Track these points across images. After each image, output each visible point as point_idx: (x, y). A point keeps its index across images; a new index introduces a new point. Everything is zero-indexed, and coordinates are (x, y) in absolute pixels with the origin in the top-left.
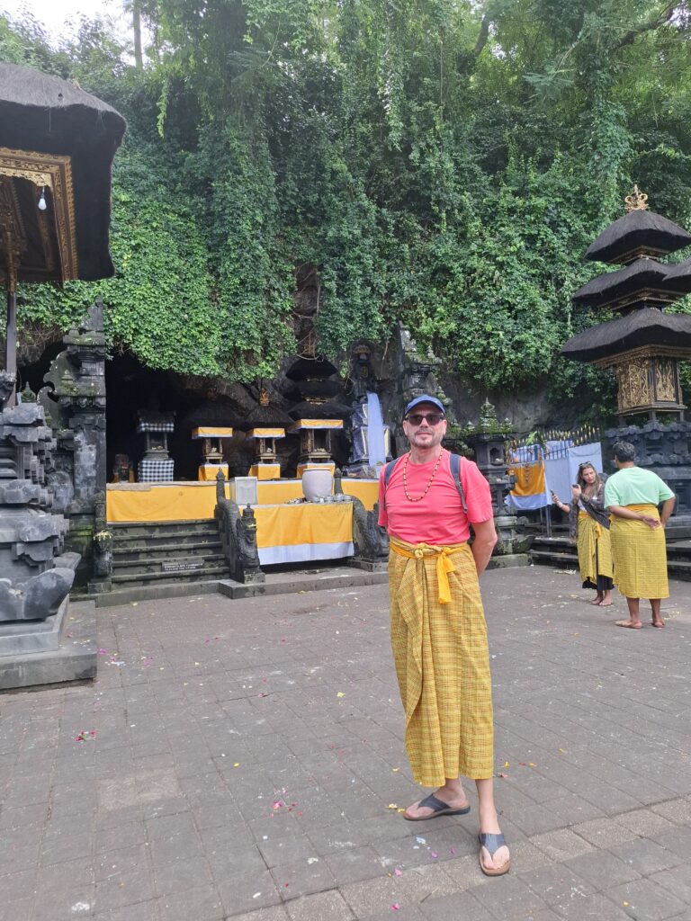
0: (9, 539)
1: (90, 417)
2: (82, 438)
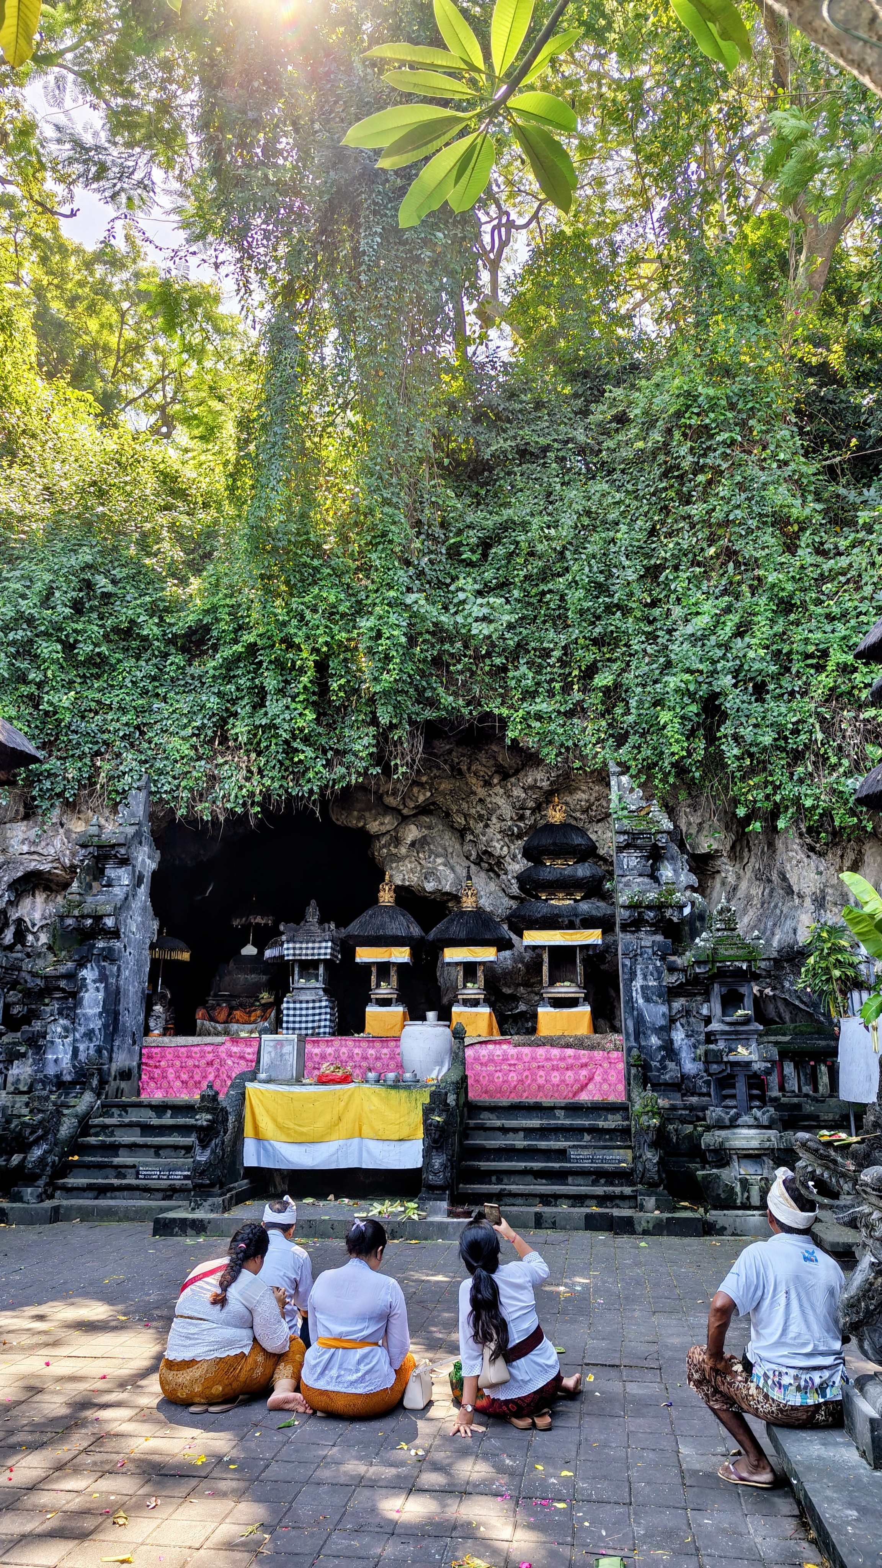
1: (101, 944)
2: (89, 974)
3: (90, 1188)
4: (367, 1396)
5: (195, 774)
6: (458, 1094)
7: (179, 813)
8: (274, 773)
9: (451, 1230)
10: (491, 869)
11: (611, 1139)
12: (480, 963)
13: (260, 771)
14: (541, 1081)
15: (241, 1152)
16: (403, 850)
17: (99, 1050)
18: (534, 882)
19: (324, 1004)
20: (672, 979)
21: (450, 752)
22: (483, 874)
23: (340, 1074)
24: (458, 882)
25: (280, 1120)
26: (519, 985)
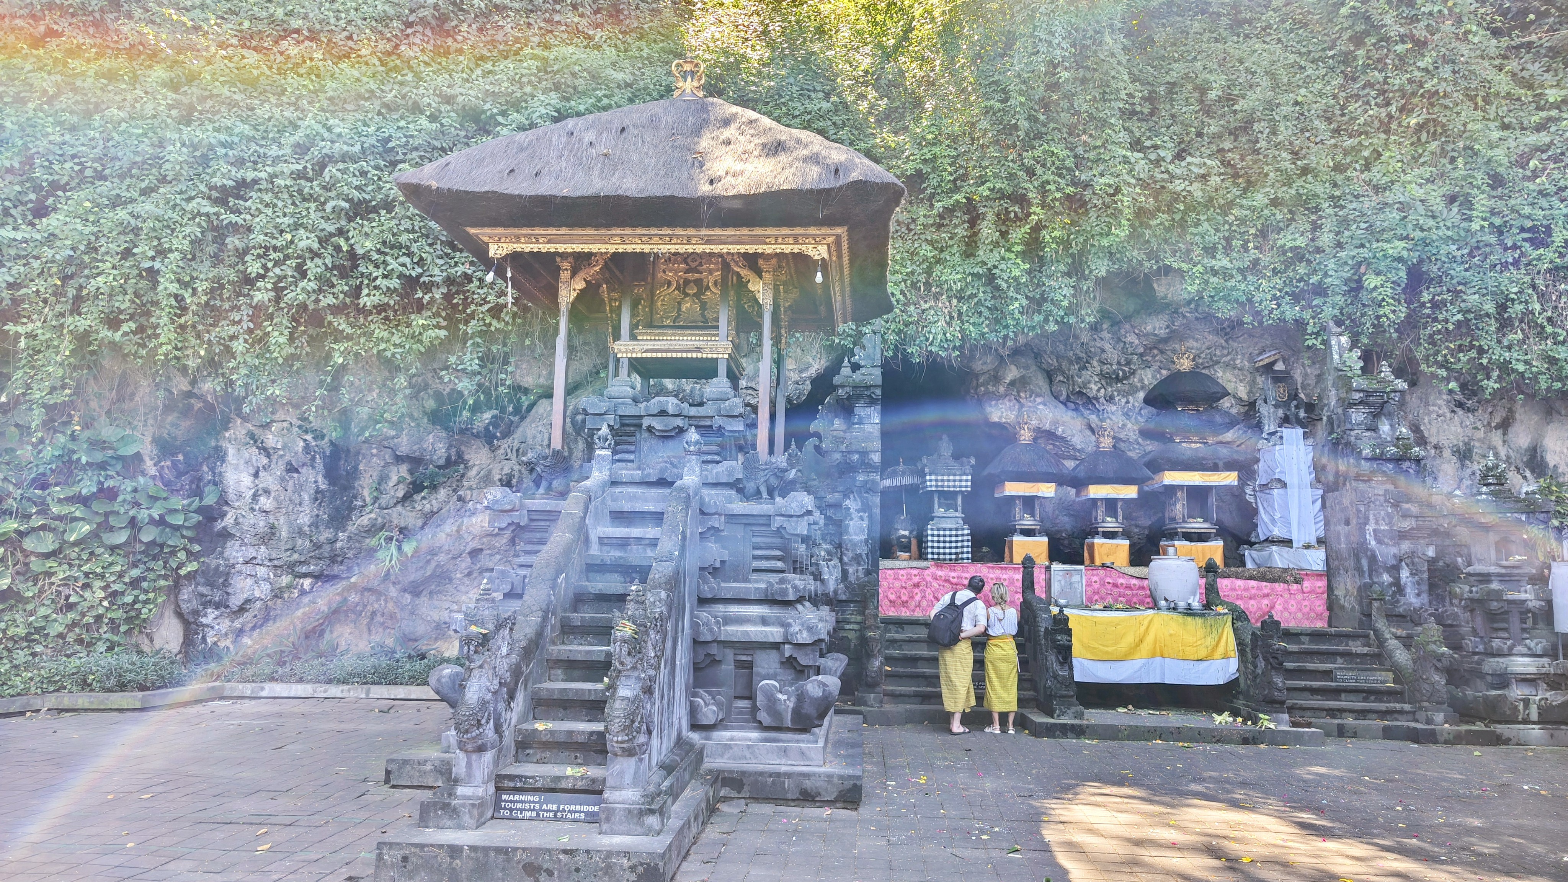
0: (779, 639)
1: (861, 478)
2: (852, 504)
3: (917, 695)
5: (904, 318)
7: (887, 354)
8: (975, 320)
9: (1304, 738)
11: (1364, 663)
12: (1119, 499)
13: (960, 317)
16: (1002, 389)
19: (964, 532)
20: (1407, 524)
24: (1056, 421)
25: (1085, 640)
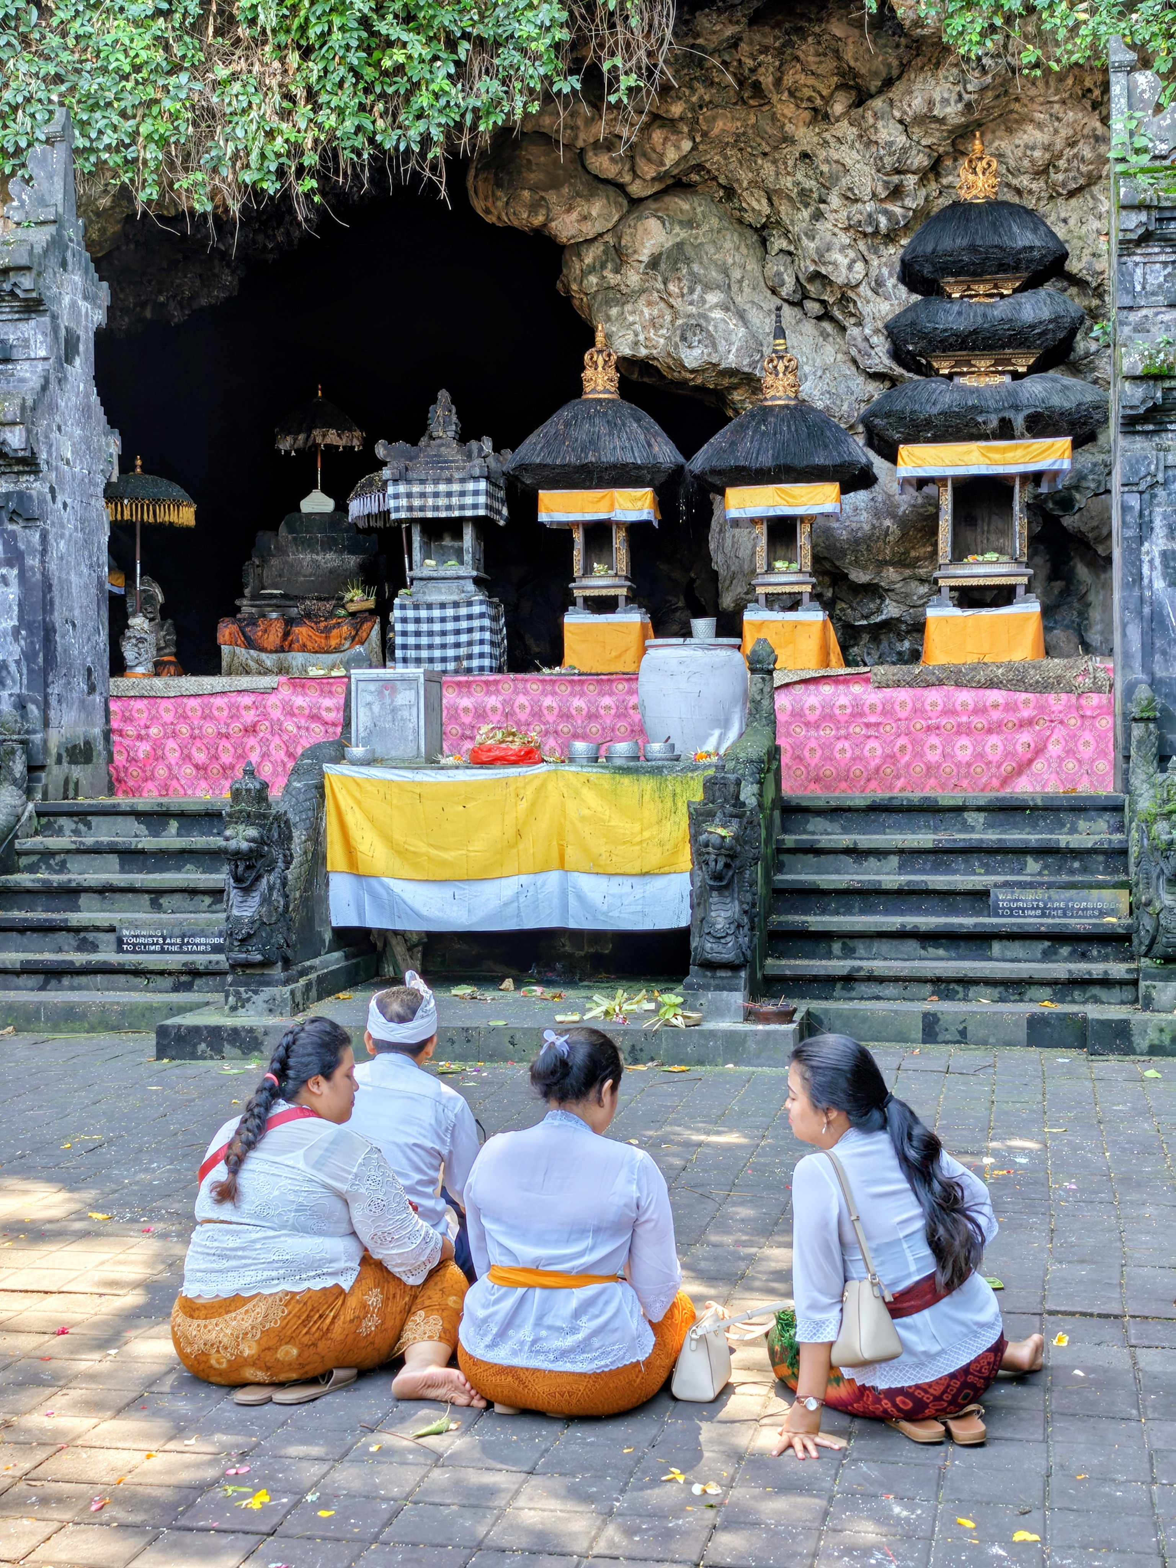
3: (27, 970)
4: (596, 1376)
5: (168, 104)
6: (761, 783)
7: (142, 197)
8: (343, 98)
9: (752, 1046)
10: (826, 316)
11: (1084, 870)
12: (802, 519)
13: (311, 95)
14: (933, 756)
15: (324, 900)
16: (633, 278)
17: (21, 705)
18: (924, 335)
19: (477, 609)
21: (734, 43)
22: (809, 327)
23: (516, 746)
24: (755, 344)
25: (398, 837)
26: (885, 563)
